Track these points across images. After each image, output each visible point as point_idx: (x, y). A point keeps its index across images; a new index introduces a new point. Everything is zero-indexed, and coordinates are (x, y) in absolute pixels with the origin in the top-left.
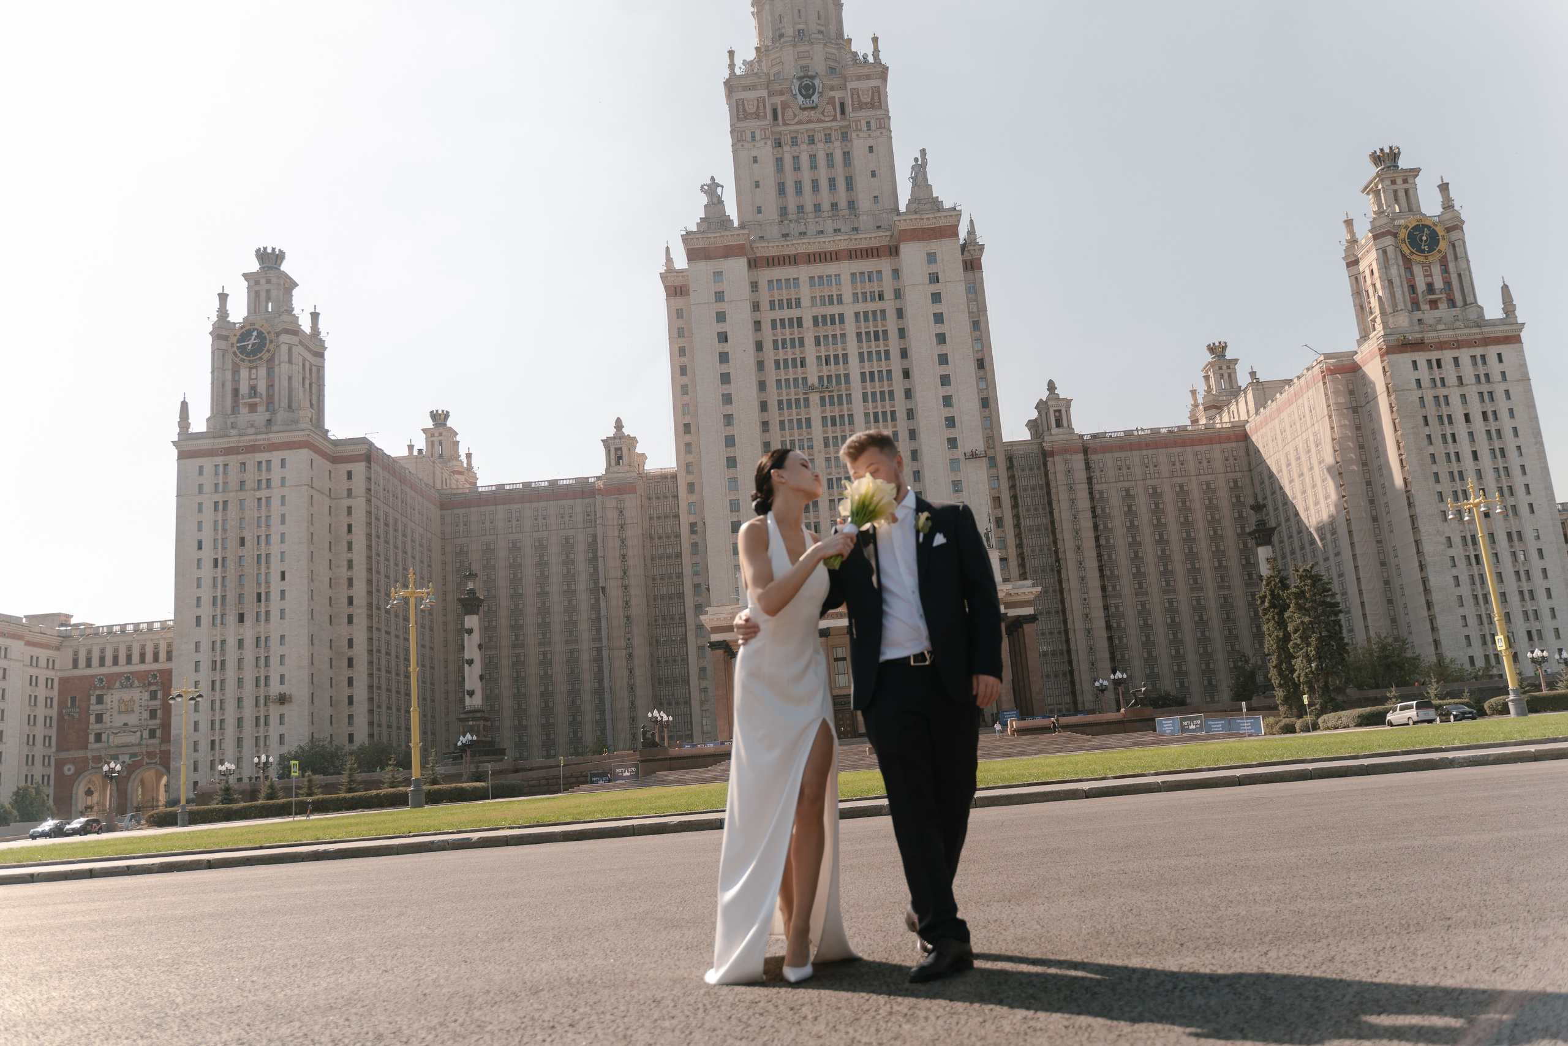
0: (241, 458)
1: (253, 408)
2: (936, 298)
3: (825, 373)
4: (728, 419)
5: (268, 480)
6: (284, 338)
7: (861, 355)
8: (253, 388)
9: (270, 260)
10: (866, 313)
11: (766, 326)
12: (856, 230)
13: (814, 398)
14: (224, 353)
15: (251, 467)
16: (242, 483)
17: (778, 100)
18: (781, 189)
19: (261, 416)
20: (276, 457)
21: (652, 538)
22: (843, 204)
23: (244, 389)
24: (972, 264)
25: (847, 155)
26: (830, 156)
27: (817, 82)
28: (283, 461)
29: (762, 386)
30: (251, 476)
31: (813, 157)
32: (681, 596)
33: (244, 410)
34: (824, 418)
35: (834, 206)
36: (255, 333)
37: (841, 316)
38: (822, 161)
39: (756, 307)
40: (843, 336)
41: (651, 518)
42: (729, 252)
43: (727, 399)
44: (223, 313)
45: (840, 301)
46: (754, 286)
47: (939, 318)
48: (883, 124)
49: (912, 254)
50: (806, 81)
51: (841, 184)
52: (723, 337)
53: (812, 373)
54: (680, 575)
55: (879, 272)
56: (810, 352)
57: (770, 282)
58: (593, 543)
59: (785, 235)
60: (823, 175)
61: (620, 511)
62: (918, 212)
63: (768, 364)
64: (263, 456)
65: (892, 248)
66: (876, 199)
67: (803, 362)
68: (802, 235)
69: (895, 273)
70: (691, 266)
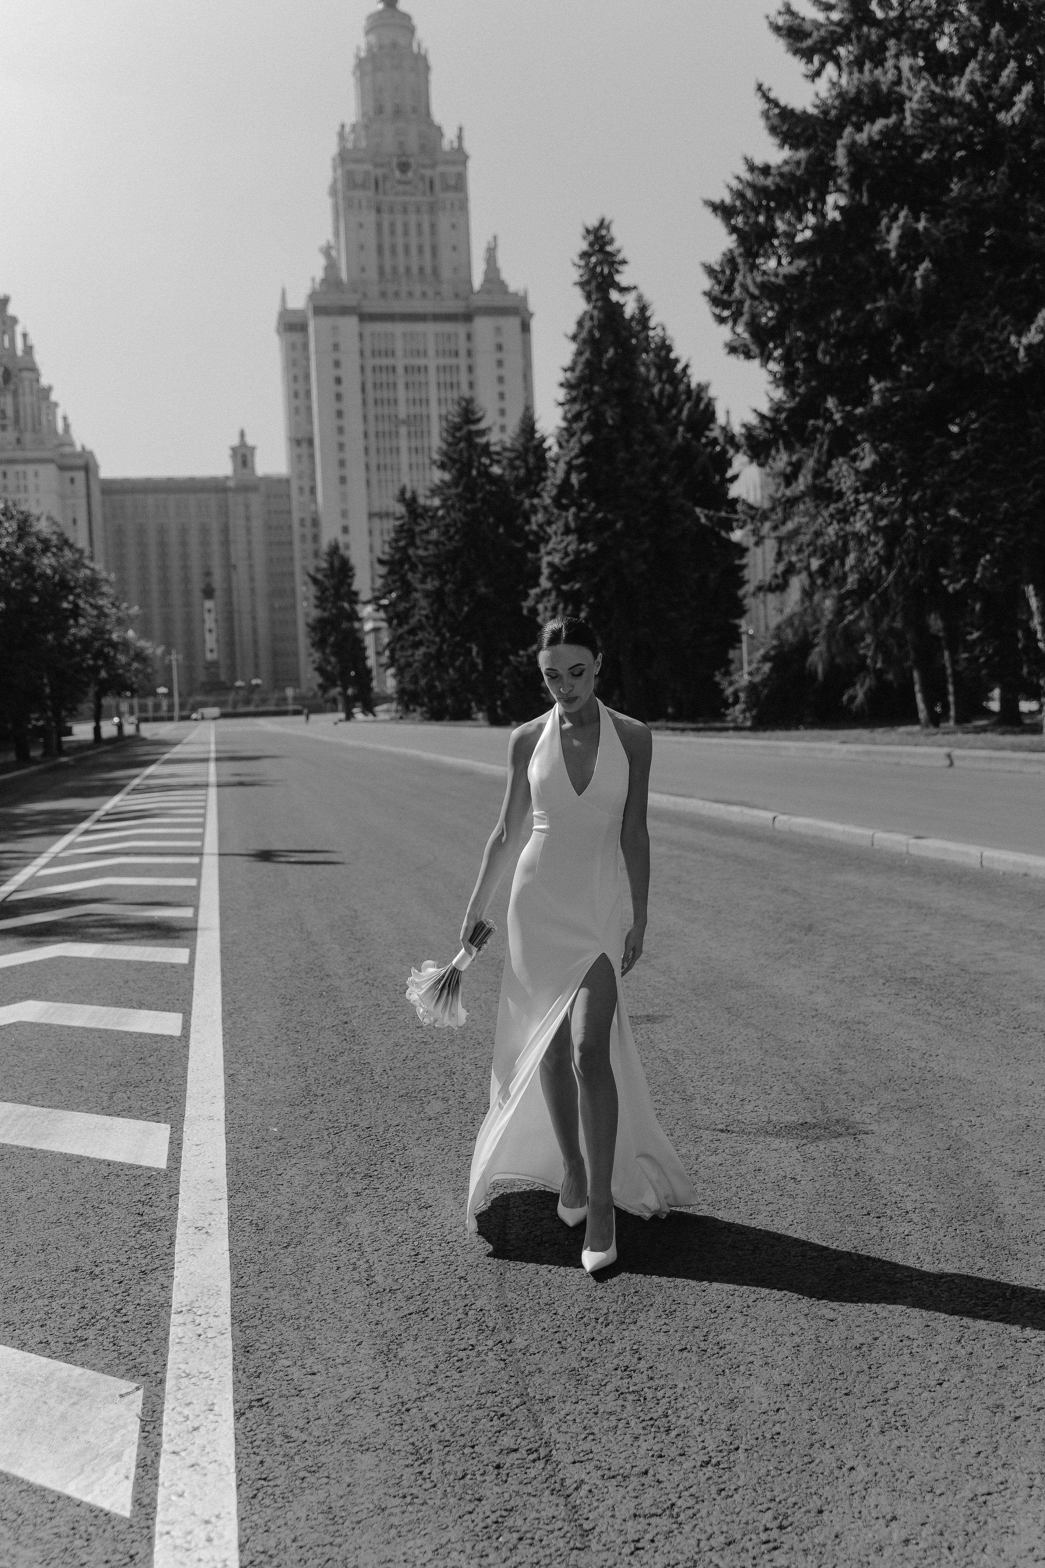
0: (3, 467)
1: (4, 427)
2: (500, 363)
3: (413, 411)
4: (341, 446)
5: (26, 487)
6: (26, 375)
7: (440, 400)
8: (3, 411)
10: (445, 367)
11: (368, 371)
12: (438, 293)
13: (403, 430)
15: (11, 475)
16: (6, 488)
17: (380, 172)
18: (380, 249)
19: (11, 435)
20: (30, 469)
21: (270, 528)
22: (428, 270)
24: (525, 328)
25: (433, 226)
26: (419, 226)
27: (412, 160)
28: (36, 474)
29: (365, 418)
30: (11, 481)
31: (406, 226)
32: (292, 574)
34: (410, 449)
35: (421, 269)
36: (2, 371)
37: (426, 368)
38: (413, 230)
39: (362, 354)
40: (427, 384)
41: (269, 512)
42: (344, 311)
43: (341, 430)
45: (425, 354)
46: (361, 336)
47: (501, 380)
48: (463, 206)
49: (483, 326)
50: (404, 159)
51: (427, 250)
52: (338, 381)
53: (402, 411)
54: (292, 559)
55: (456, 335)
56: (401, 394)
57: (372, 334)
58: (225, 530)
59: (383, 294)
60: (413, 241)
61: (247, 506)
62: (489, 292)
63: (370, 402)
64: (20, 468)
65: (468, 317)
66: (455, 270)
67: (396, 401)
68: (397, 294)
69: (469, 337)
70: (310, 313)
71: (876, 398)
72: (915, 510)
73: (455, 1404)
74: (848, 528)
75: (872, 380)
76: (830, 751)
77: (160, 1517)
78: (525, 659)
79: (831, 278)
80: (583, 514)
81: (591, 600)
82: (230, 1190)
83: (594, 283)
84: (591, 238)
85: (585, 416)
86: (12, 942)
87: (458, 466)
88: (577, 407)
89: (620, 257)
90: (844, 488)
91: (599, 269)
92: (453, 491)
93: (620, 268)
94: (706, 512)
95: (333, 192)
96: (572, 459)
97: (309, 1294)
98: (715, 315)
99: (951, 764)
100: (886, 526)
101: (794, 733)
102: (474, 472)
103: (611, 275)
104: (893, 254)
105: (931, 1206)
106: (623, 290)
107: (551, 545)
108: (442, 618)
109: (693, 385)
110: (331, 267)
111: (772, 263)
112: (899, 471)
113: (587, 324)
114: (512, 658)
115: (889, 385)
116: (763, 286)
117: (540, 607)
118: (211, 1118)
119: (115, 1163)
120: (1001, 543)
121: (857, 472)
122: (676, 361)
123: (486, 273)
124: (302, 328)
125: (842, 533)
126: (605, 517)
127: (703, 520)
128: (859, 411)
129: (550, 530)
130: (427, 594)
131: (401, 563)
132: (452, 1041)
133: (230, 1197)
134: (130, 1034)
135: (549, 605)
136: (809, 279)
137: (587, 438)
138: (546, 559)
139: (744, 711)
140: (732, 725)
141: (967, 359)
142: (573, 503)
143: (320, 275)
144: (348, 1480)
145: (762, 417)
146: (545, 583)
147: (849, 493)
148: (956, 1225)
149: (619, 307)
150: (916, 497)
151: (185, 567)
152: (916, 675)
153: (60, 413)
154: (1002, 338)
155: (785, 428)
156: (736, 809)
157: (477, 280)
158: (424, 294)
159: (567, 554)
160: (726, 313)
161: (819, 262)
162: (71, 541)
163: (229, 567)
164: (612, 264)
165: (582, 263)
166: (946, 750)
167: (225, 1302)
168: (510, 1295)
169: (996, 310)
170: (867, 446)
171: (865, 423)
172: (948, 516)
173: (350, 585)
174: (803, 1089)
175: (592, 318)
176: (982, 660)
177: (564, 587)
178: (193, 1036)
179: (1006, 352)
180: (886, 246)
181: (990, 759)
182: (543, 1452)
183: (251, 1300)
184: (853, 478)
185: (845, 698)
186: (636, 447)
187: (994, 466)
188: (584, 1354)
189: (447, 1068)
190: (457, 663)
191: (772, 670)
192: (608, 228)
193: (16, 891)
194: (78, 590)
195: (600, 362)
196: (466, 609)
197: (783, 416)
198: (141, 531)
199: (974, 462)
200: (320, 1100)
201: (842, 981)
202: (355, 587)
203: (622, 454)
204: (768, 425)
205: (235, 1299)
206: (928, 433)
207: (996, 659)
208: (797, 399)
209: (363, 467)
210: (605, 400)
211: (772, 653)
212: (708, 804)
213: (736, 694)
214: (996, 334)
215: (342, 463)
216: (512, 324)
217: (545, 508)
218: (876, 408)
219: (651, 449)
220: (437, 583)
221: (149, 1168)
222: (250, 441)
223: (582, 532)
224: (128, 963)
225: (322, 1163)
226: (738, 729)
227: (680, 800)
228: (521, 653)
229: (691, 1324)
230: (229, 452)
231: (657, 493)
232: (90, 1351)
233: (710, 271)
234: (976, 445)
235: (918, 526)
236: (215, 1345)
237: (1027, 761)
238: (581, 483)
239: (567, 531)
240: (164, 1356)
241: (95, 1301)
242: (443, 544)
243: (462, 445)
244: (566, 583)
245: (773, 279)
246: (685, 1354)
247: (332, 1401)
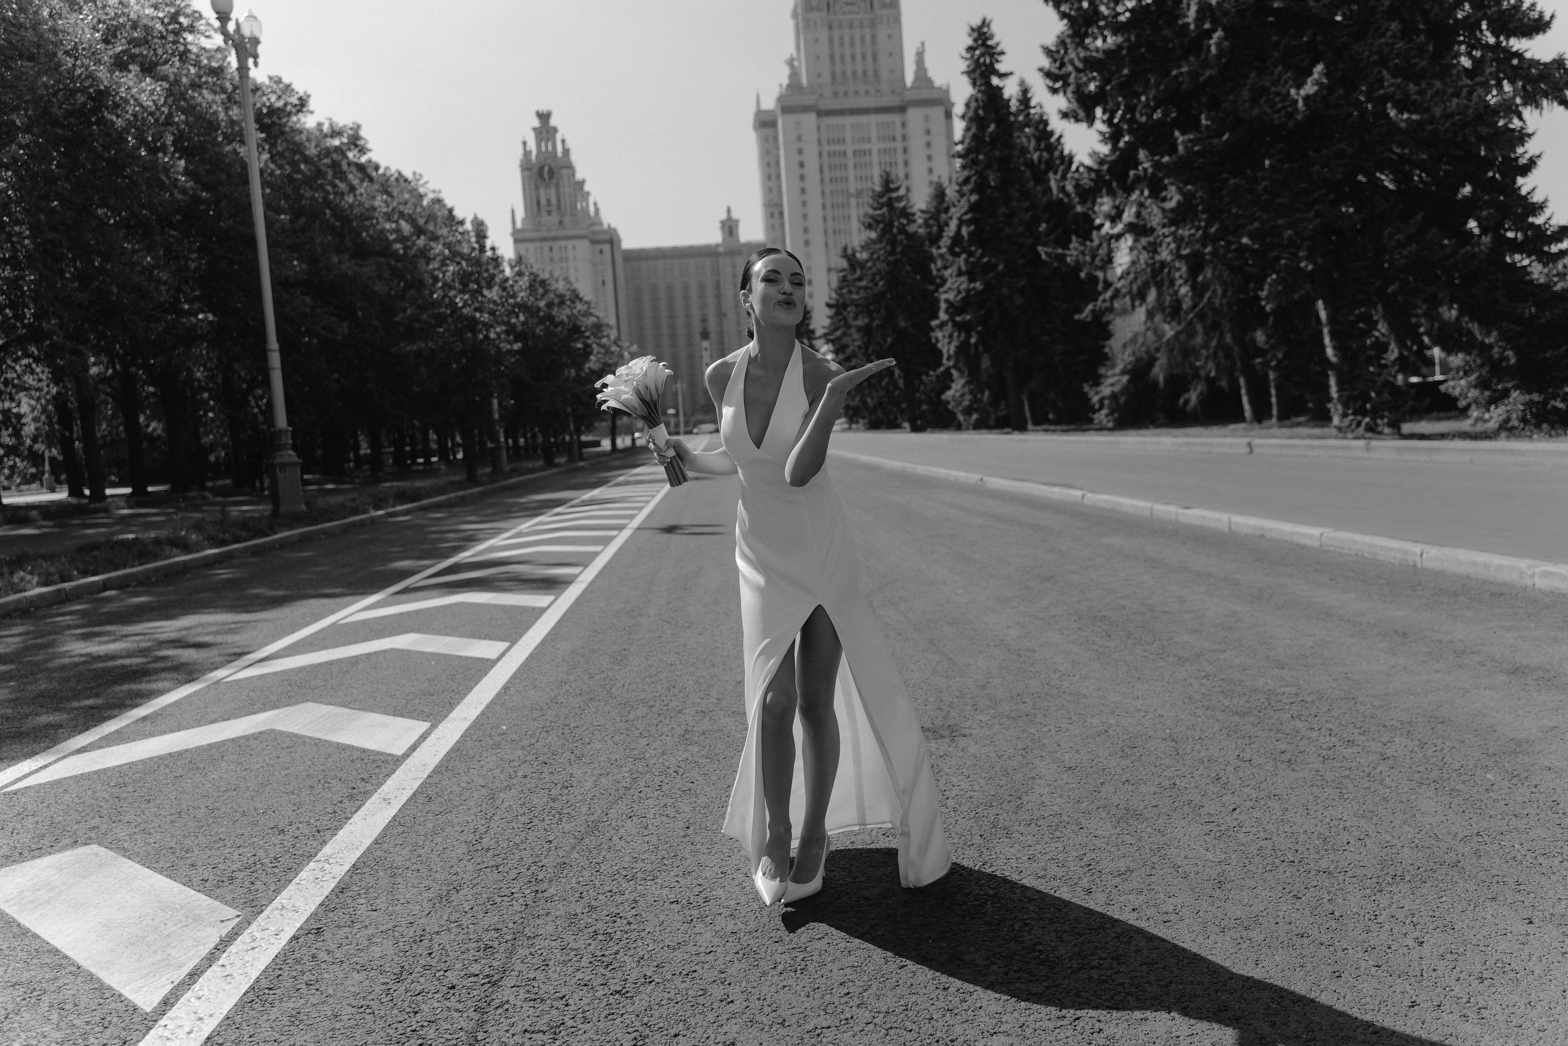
0: (550, 243)
1: (549, 213)
2: (929, 145)
3: (860, 186)
4: (805, 216)
5: (567, 258)
6: (565, 171)
8: (549, 201)
9: (544, 117)
10: (885, 150)
11: (825, 155)
12: (878, 91)
13: (853, 201)
14: (530, 178)
15: (555, 248)
16: (552, 259)
18: (832, 58)
19: (555, 218)
20: (570, 244)
22: (870, 73)
23: (543, 202)
24: (948, 115)
25: (873, 37)
26: (862, 38)
28: (574, 248)
29: (823, 193)
30: (556, 254)
31: (852, 38)
33: (544, 214)
35: (865, 72)
36: (546, 169)
37: (870, 151)
38: (858, 42)
39: (820, 143)
40: (871, 164)
42: (805, 109)
43: (804, 204)
44: (527, 154)
45: (869, 140)
46: (819, 128)
47: (929, 158)
48: (897, 20)
49: (915, 115)
51: (869, 57)
52: (802, 165)
53: (852, 187)
55: (894, 123)
56: (851, 173)
57: (827, 127)
58: (717, 286)
59: (835, 94)
60: (858, 51)
61: (734, 267)
62: (919, 88)
63: (827, 180)
64: (562, 243)
65: (902, 109)
66: (892, 71)
67: (847, 179)
68: (846, 94)
69: (904, 125)
70: (779, 112)
71: (1181, 148)
72: (1214, 239)
73: (461, 937)
74: (1157, 258)
75: (1177, 133)
76: (1158, 444)
77: (170, 1014)
78: (934, 378)
79: (1143, 50)
80: (972, 259)
81: (979, 328)
82: (434, 771)
83: (978, 72)
84: (975, 35)
85: (973, 179)
86: (435, 592)
87: (881, 226)
88: (966, 173)
89: (999, 49)
90: (1155, 226)
91: (982, 60)
92: (878, 246)
93: (1000, 58)
94: (1046, 249)
95: (795, 15)
96: (962, 215)
97: (421, 851)
98: (1049, 87)
99: (1251, 452)
100: (1188, 255)
101: (1143, 432)
102: (895, 231)
103: (992, 64)
104: (1192, 27)
105: (971, 794)
106: (1002, 76)
107: (948, 285)
108: (871, 348)
109: (1066, 152)
110: (794, 75)
111: (1099, 43)
112: (1200, 208)
113: (973, 105)
114: (924, 377)
115: (1191, 136)
116: (1086, 60)
117: (939, 335)
118: (465, 719)
119: (369, 750)
120: (1286, 265)
121: (1164, 210)
122: (1052, 133)
123: (917, 72)
124: (773, 124)
125: (1150, 262)
126: (989, 261)
127: (1044, 257)
128: (1166, 159)
129: (947, 273)
130: (859, 329)
131: (845, 306)
132: (693, 663)
133: (429, 776)
134: (460, 657)
135: (947, 334)
136: (1124, 52)
137: (974, 198)
138: (943, 297)
139: (1107, 416)
140: (1098, 426)
141: (1255, 112)
142: (964, 251)
143: (785, 81)
144: (331, 991)
145: (1089, 169)
146: (943, 316)
147: (1159, 228)
148: (982, 808)
149: (999, 90)
150: (1213, 230)
151: (688, 316)
152: (1242, 381)
153: (591, 200)
154: (1284, 91)
155: (1107, 177)
156: (1057, 489)
157: (909, 78)
158: (867, 92)
159: (959, 292)
160: (1058, 85)
161: (1133, 38)
162: (581, 295)
163: (721, 315)
164: (992, 55)
165: (968, 56)
166: (1246, 440)
167: (358, 854)
168: (575, 855)
169: (1280, 68)
170: (1173, 189)
171: (1171, 170)
172: (1241, 244)
173: (808, 325)
174: (942, 701)
175: (976, 100)
176: (1273, 363)
177: (958, 319)
178: (504, 659)
179: (1287, 103)
180: (1186, 20)
181: (1281, 446)
182: (496, 977)
183: (379, 853)
184: (1160, 215)
185: (1181, 401)
186: (1014, 204)
187: (1279, 200)
188: (594, 903)
189: (673, 683)
190: (884, 383)
191: (1129, 381)
192: (989, 26)
193: (472, 556)
194: (588, 334)
195: (984, 136)
196: (889, 340)
197: (1105, 167)
198: (654, 289)
199: (1264, 198)
200: (556, 706)
201: (1043, 618)
202: (811, 327)
203: (1003, 210)
204: (1093, 175)
205: (368, 851)
206: (1225, 175)
207: (1286, 362)
208: (1118, 153)
209: (822, 232)
210: (988, 166)
211: (1129, 367)
212: (1038, 486)
213: (1101, 401)
214: (1280, 88)
215: (806, 230)
216: (938, 112)
217: (942, 256)
218: (1181, 157)
219: (1026, 204)
220: (866, 320)
221: (389, 755)
222: (735, 215)
223: (971, 274)
224: (503, 607)
225: (519, 752)
226: (1102, 429)
227: (1019, 484)
228: (931, 373)
229: (695, 882)
230: (718, 225)
231: (1031, 240)
232: (232, 886)
233: (1048, 52)
234: (1264, 183)
235: (1215, 253)
236: (322, 887)
237: (1311, 447)
238: (970, 234)
239: (960, 273)
240: (279, 893)
241: (266, 851)
242: (870, 288)
243: (885, 209)
244: (959, 315)
245: (1094, 54)
246: (674, 905)
247: (370, 932)
